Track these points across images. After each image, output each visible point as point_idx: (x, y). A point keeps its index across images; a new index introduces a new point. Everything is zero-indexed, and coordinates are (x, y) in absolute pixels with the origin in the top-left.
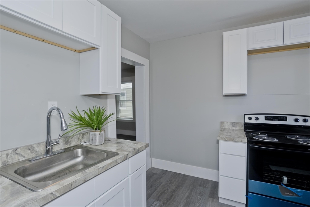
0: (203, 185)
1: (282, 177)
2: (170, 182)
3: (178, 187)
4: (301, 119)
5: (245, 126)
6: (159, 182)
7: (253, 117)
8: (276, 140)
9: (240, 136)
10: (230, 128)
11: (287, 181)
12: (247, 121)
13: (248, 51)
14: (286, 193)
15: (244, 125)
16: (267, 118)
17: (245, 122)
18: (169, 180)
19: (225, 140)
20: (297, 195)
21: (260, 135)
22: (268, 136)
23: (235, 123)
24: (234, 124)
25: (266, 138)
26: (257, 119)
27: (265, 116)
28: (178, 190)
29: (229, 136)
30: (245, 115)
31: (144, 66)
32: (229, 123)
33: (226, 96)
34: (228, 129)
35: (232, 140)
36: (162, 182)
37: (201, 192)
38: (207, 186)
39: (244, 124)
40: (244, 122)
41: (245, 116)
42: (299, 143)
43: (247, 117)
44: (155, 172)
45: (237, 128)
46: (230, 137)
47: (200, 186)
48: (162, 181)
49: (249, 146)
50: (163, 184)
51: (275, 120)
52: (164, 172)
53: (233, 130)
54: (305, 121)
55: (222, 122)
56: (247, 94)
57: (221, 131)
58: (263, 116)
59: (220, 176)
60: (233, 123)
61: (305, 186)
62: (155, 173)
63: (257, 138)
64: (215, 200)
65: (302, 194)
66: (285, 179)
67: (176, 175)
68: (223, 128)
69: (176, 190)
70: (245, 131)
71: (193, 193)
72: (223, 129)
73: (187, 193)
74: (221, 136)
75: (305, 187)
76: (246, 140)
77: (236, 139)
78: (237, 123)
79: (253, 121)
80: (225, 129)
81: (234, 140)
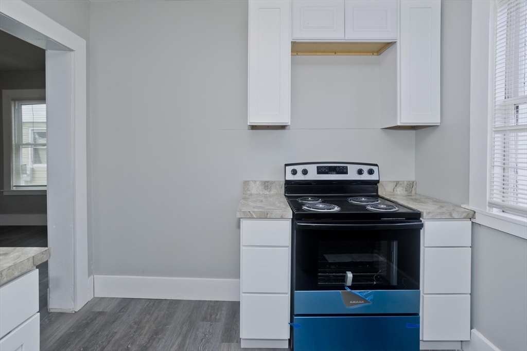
0: (211, 316)
1: (345, 273)
2: (136, 326)
3: (156, 334)
4: (366, 169)
5: (285, 188)
6: (107, 336)
7: (299, 169)
8: (336, 209)
9: (278, 207)
10: (261, 193)
11: (351, 279)
12: (290, 177)
13: (292, 42)
14: (351, 302)
15: (285, 184)
16: (320, 171)
17: (287, 179)
18: (135, 323)
19: (252, 218)
20: (366, 301)
21: (310, 201)
22: (323, 202)
23: (268, 182)
24: (266, 184)
25: (321, 206)
26: (305, 172)
27: (317, 167)
28: (154, 342)
29: (260, 207)
30: (286, 165)
31: (72, 53)
32: (258, 183)
33: (254, 127)
34: (257, 194)
35: (265, 216)
36: (116, 333)
37: (205, 335)
38: (218, 317)
39: (284, 182)
40: (284, 180)
41: (287, 167)
42: (367, 210)
43: (289, 169)
44: (100, 311)
45: (273, 191)
46: (260, 210)
47: (204, 319)
48: (116, 331)
49: (296, 224)
50: (117, 336)
51: (331, 174)
52: (126, 303)
53: (266, 196)
54: (371, 172)
55: (246, 181)
56: (289, 124)
57: (244, 198)
58: (315, 167)
59: (243, 295)
60: (265, 182)
61: (374, 281)
62: (100, 313)
63: (308, 207)
64: (233, 345)
65: (372, 298)
66: (350, 275)
67: (154, 304)
68: (248, 192)
69: (148, 345)
70: (285, 196)
71: (188, 341)
72: (247, 196)
73: (174, 347)
74: (244, 209)
75: (375, 283)
76: (289, 214)
77: (271, 213)
78: (273, 183)
79: (299, 177)
80: (251, 195)
81: (268, 216)
